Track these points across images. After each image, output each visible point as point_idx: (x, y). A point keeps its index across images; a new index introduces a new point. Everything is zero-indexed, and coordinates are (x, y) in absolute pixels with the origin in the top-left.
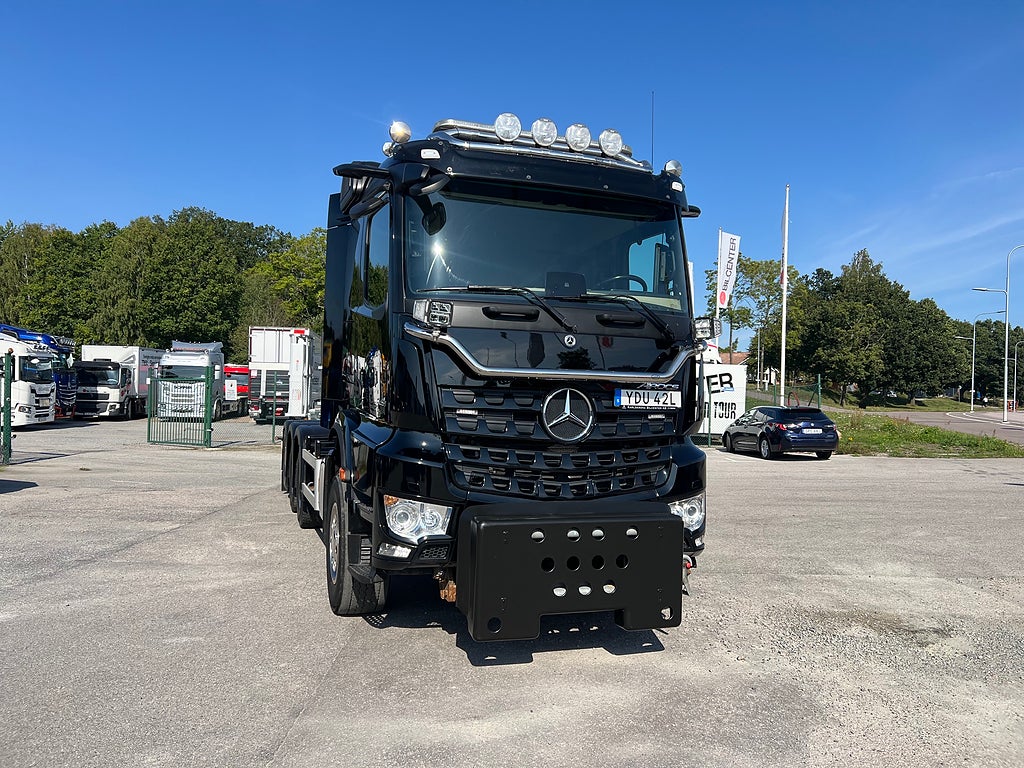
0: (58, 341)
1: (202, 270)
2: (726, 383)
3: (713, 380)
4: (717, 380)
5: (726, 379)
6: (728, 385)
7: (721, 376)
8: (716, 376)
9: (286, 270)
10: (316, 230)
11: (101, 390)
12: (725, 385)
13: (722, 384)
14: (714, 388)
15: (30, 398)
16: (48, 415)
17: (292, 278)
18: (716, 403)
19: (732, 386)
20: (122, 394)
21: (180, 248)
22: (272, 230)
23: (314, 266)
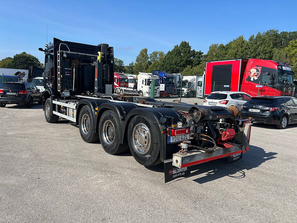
0: (167, 75)
1: (259, 50)
11: (183, 89)
15: (149, 90)
16: (156, 95)
20: (188, 90)
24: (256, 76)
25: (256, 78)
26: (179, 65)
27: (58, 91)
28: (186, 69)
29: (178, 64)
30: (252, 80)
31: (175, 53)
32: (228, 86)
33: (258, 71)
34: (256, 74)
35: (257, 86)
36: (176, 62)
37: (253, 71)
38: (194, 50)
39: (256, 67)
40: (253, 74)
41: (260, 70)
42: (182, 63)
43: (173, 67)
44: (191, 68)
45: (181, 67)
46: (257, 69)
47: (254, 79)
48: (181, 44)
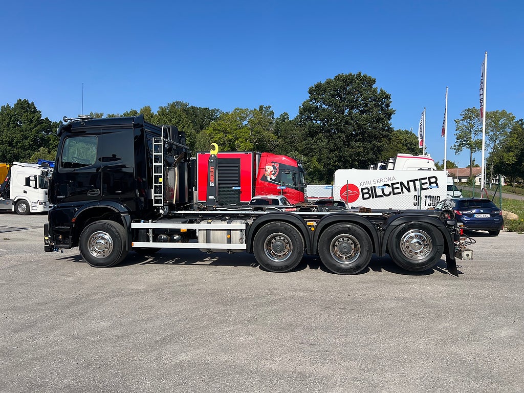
2: (433, 183)
3: (423, 181)
4: (427, 181)
5: (433, 180)
6: (435, 185)
7: (430, 178)
8: (425, 178)
9: (219, 130)
10: (236, 109)
12: (432, 185)
13: (430, 183)
14: (424, 186)
15: (45, 197)
17: (222, 134)
18: (426, 196)
19: (437, 184)
21: (164, 121)
22: (218, 111)
23: (234, 128)
24: (273, 174)
25: (274, 178)
26: (20, 145)
27: (154, 205)
28: (36, 153)
29: (17, 142)
30: (269, 179)
31: (6, 122)
32: (239, 188)
33: (275, 168)
34: (273, 172)
35: (278, 188)
36: (13, 140)
37: (269, 168)
38: (47, 119)
39: (273, 164)
40: (269, 172)
41: (277, 167)
42: (27, 142)
43: (6, 150)
44: (49, 152)
45: (25, 150)
46: (273, 166)
47: (271, 179)
48: (18, 103)
